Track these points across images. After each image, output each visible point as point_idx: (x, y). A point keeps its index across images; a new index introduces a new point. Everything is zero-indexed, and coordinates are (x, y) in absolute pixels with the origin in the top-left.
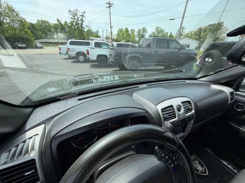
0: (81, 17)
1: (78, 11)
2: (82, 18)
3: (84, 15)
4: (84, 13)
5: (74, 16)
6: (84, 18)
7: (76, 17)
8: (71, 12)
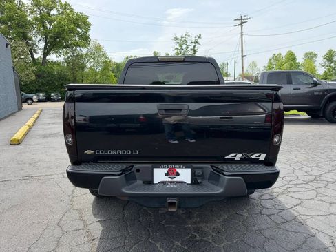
0: (193, 45)
1: (189, 36)
2: (194, 47)
3: (199, 40)
4: (200, 37)
5: (181, 46)
6: (197, 46)
7: (184, 47)
8: (177, 39)
